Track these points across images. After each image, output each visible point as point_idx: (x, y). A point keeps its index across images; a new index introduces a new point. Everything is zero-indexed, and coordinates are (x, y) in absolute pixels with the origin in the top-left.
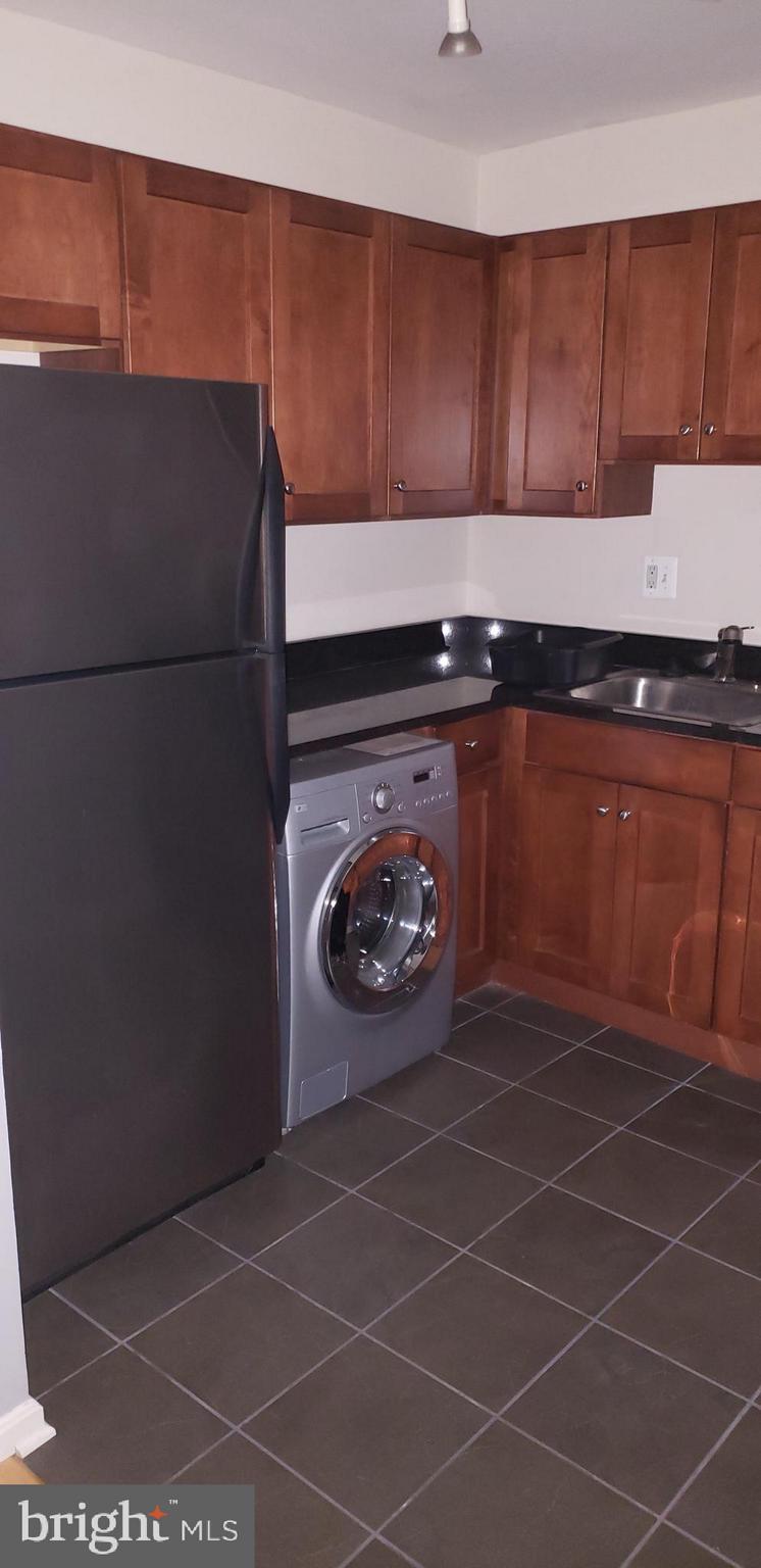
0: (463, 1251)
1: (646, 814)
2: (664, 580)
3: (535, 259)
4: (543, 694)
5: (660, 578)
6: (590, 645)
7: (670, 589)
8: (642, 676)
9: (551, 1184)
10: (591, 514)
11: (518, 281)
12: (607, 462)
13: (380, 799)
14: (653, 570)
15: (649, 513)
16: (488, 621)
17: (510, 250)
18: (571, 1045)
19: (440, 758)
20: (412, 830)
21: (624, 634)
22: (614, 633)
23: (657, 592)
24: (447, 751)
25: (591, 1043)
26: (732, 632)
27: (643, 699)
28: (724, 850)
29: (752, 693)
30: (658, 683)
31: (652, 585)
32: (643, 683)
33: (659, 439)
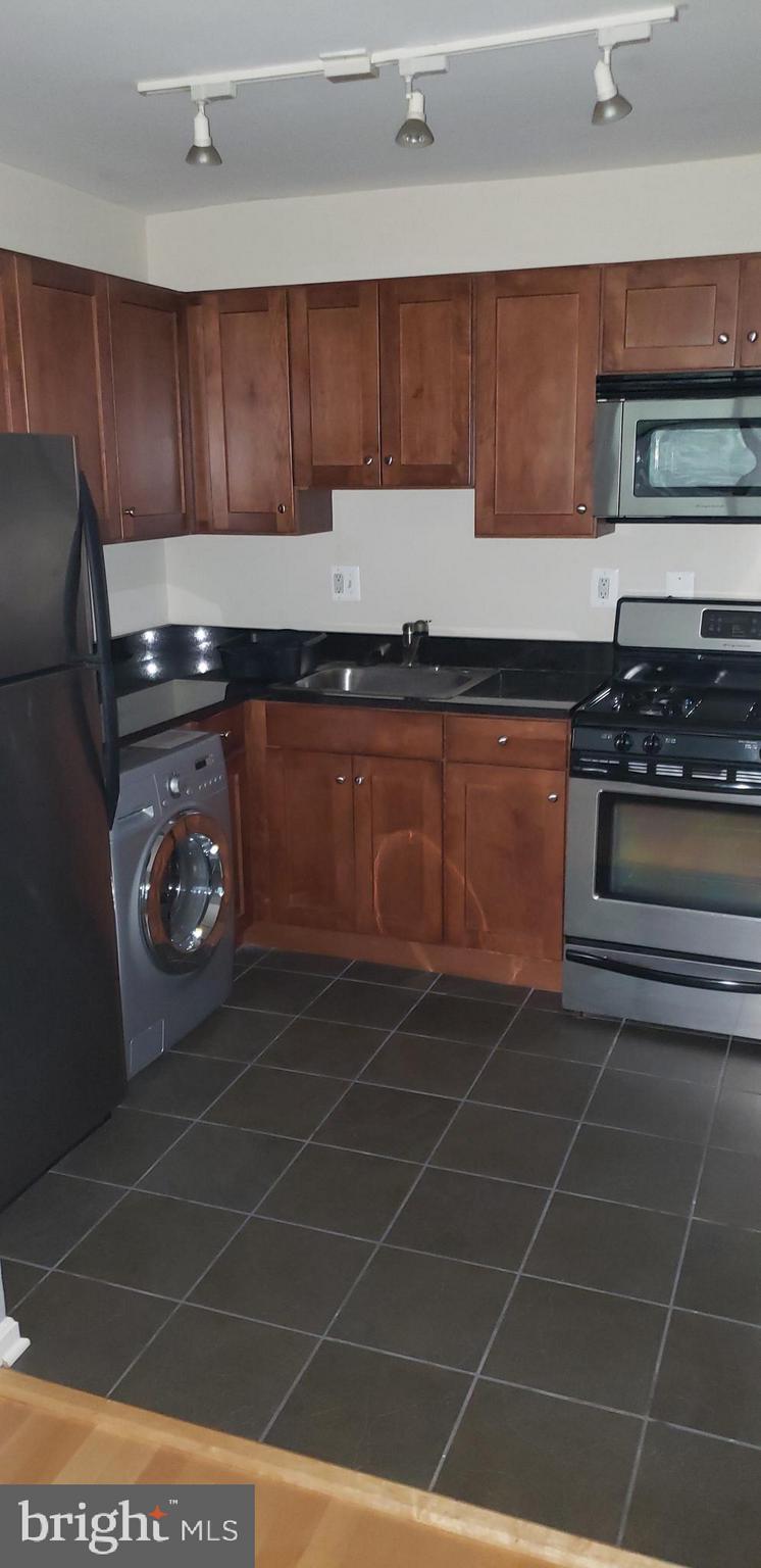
1: (375, 778)
2: (350, 586)
3: (221, 313)
4: (276, 686)
5: (346, 584)
6: (308, 643)
7: (354, 593)
8: (346, 667)
9: (355, 1081)
10: (292, 532)
11: (207, 331)
12: (302, 488)
13: (174, 785)
14: (339, 578)
15: (330, 528)
16: (195, 627)
17: (198, 304)
18: (330, 980)
19: (211, 746)
20: (196, 810)
21: (327, 633)
22: (318, 633)
23: (345, 596)
24: (214, 740)
25: (344, 975)
26: (420, 626)
27: (352, 683)
28: (442, 798)
29: (435, 674)
30: (360, 672)
31: (339, 590)
32: (348, 672)
33: (346, 470)
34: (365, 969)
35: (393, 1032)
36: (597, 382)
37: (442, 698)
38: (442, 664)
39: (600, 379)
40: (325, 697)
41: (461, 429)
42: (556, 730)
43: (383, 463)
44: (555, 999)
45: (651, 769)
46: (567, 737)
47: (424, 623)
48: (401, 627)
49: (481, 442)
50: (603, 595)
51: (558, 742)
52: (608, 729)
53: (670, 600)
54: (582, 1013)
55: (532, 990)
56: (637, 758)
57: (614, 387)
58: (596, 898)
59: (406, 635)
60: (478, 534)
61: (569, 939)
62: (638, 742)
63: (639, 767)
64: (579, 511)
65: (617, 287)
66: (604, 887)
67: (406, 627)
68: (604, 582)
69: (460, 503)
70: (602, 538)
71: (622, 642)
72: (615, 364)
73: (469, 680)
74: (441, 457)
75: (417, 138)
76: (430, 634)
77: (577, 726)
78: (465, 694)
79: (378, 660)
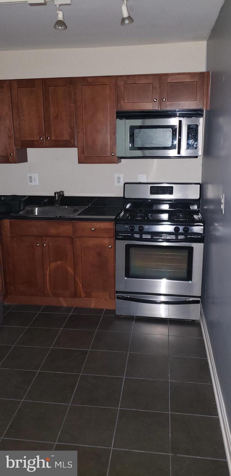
0: (38, 371)
1: (50, 244)
2: (35, 180)
4: (12, 215)
5: (33, 179)
6: (23, 199)
7: (36, 183)
8: (37, 207)
9: (52, 347)
10: (14, 162)
12: (18, 148)
14: (31, 177)
15: (27, 162)
18: (37, 313)
21: (28, 196)
23: (33, 183)
25: (42, 311)
26: (61, 193)
27: (38, 213)
28: (73, 249)
29: (66, 209)
30: (41, 209)
31: (31, 182)
32: (37, 209)
33: (33, 141)
34: (48, 308)
35: (62, 329)
36: (116, 113)
37: (72, 216)
38: (68, 205)
39: (117, 113)
40: (29, 217)
41: (72, 129)
42: (109, 225)
43: (46, 139)
44: (114, 311)
45: (141, 236)
46: (114, 227)
47: (63, 192)
48: (54, 194)
49: (79, 132)
50: (119, 182)
51: (111, 229)
52: (127, 224)
53: (140, 183)
54: (122, 315)
55: (105, 309)
56: (137, 233)
57: (123, 115)
58: (126, 278)
59: (55, 196)
60: (79, 162)
61: (117, 292)
62: (137, 228)
63: (137, 236)
64: (112, 155)
65: (121, 83)
66: (128, 274)
67: (55, 193)
68: (119, 178)
69: (73, 152)
70: (119, 163)
71: (126, 197)
72: (121, 107)
73: (78, 210)
74: (66, 137)
75: (61, 27)
76: (65, 196)
77: (117, 224)
78: (78, 215)
79: (46, 204)
